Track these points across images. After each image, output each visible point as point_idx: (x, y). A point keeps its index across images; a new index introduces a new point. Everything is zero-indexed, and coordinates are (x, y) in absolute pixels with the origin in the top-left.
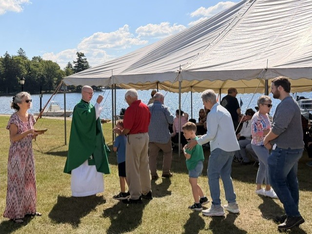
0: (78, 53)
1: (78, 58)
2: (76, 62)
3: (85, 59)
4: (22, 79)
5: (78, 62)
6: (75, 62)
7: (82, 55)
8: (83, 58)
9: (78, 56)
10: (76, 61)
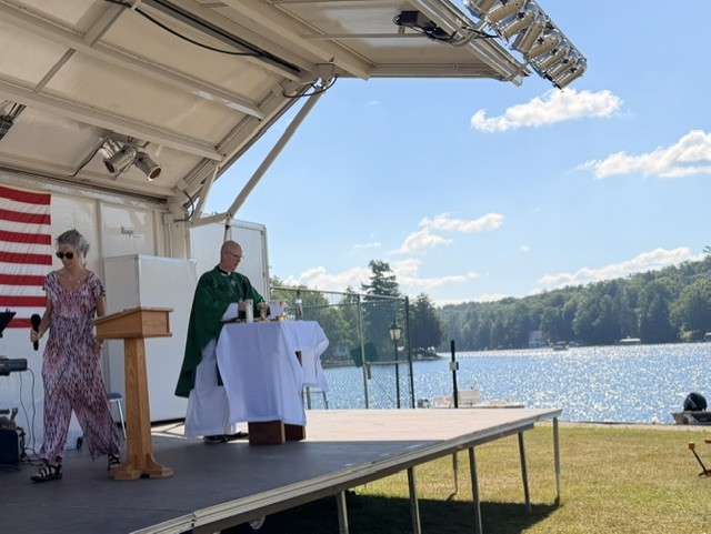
0: (372, 263)
1: (374, 275)
2: (368, 287)
3: (393, 278)
4: (394, 327)
5: (374, 285)
6: (365, 287)
7: (384, 267)
8: (386, 274)
9: (374, 271)
10: (369, 282)
